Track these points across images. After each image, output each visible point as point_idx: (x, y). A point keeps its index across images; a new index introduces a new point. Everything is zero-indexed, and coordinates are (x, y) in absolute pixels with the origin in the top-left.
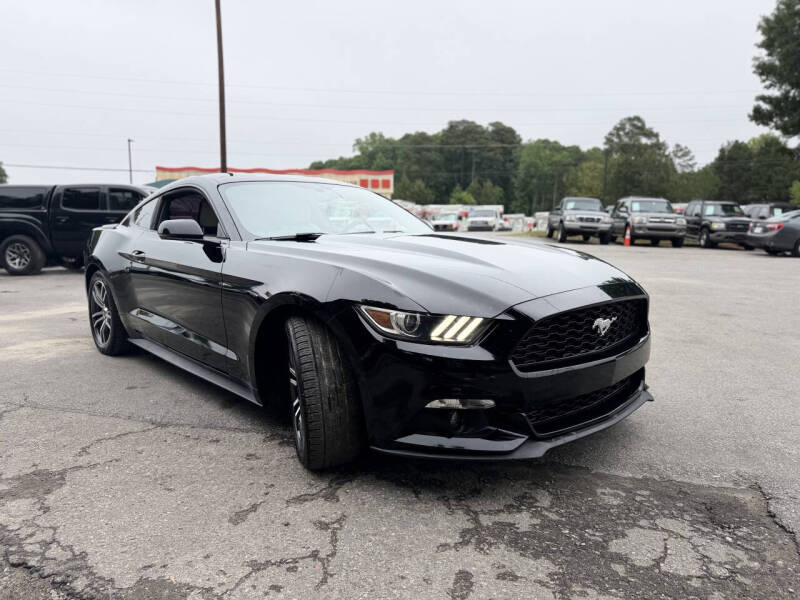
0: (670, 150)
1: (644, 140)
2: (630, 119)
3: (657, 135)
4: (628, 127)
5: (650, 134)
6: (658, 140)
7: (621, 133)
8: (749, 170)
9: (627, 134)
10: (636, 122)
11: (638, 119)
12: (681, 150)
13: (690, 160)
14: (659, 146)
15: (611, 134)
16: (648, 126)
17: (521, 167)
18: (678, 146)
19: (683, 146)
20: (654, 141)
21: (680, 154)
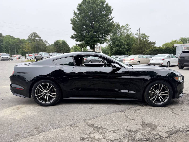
0: (44, 41)
1: (38, 38)
2: (34, 33)
3: (40, 38)
4: (33, 35)
5: (39, 37)
6: (41, 39)
7: (32, 36)
8: (60, 47)
9: (33, 37)
10: (35, 34)
11: (36, 33)
12: (46, 41)
13: (48, 44)
14: (41, 40)
15: (29, 36)
16: (38, 35)
17: (4, 42)
18: (45, 40)
19: (47, 41)
20: (40, 39)
21: (46, 42)
